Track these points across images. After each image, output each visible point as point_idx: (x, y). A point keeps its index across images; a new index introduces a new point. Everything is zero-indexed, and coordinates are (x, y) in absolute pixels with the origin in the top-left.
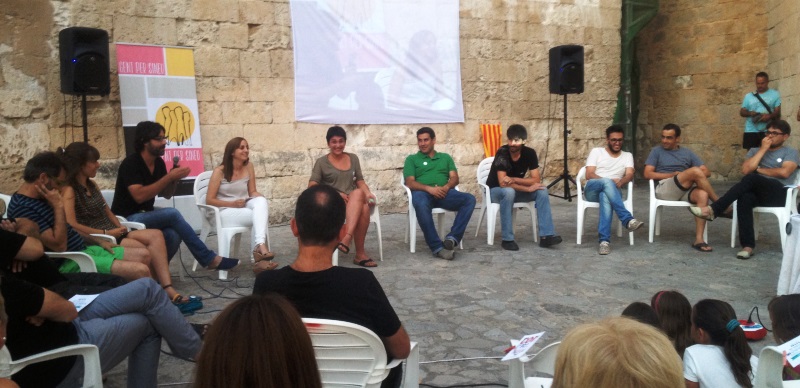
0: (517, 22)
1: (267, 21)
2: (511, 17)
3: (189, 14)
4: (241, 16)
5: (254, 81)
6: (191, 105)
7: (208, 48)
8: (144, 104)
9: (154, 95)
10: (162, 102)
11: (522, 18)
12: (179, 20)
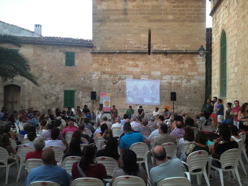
0: (175, 86)
1: (122, 89)
2: (173, 85)
3: (111, 88)
4: (118, 88)
5: (120, 98)
6: (110, 101)
7: (113, 93)
8: (103, 101)
9: (104, 100)
10: (105, 100)
11: (175, 85)
12: (109, 89)
